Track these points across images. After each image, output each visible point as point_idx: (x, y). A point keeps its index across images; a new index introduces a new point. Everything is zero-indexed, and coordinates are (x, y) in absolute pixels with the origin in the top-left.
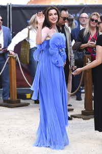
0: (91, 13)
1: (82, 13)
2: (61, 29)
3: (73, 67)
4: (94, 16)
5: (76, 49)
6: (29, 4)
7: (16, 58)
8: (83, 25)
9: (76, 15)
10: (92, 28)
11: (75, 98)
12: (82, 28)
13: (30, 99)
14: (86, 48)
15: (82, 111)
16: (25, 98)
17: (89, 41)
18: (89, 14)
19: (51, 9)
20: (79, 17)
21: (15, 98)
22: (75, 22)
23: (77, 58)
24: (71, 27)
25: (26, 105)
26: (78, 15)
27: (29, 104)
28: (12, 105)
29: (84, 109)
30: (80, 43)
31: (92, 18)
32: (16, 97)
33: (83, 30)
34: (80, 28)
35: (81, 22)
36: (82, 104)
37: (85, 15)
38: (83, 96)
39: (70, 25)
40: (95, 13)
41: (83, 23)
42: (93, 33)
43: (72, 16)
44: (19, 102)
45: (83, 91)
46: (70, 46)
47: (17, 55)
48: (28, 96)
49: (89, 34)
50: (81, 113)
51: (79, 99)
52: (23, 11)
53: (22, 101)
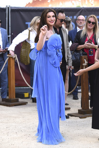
0: (88, 16)
1: (79, 15)
2: (58, 30)
3: (70, 67)
4: (91, 18)
5: (74, 50)
6: (27, 7)
7: (15, 58)
8: (79, 27)
9: (73, 17)
10: (89, 30)
11: (72, 98)
12: (78, 29)
13: (28, 98)
14: (83, 49)
15: (79, 110)
16: (23, 97)
17: (86, 43)
18: (86, 16)
19: (49, 11)
20: (76, 20)
21: (13, 97)
22: (72, 24)
23: (74, 58)
24: (68, 29)
25: (24, 104)
26: (75, 17)
27: (27, 103)
28: (11, 103)
29: (81, 108)
30: (77, 44)
31: (89, 20)
32: (15, 97)
33: (80, 32)
34: (77, 30)
35: (78, 24)
36: (78, 103)
37: (82, 17)
38: (80, 95)
39: (68, 27)
40: (92, 15)
41: (80, 25)
42: (90, 35)
43: (69, 19)
44: (18, 101)
45: (80, 90)
46: (68, 47)
47: (16, 56)
48: (26, 95)
49: (86, 35)
50: (77, 112)
51: (75, 98)
52: (21, 13)
53: (20, 100)
